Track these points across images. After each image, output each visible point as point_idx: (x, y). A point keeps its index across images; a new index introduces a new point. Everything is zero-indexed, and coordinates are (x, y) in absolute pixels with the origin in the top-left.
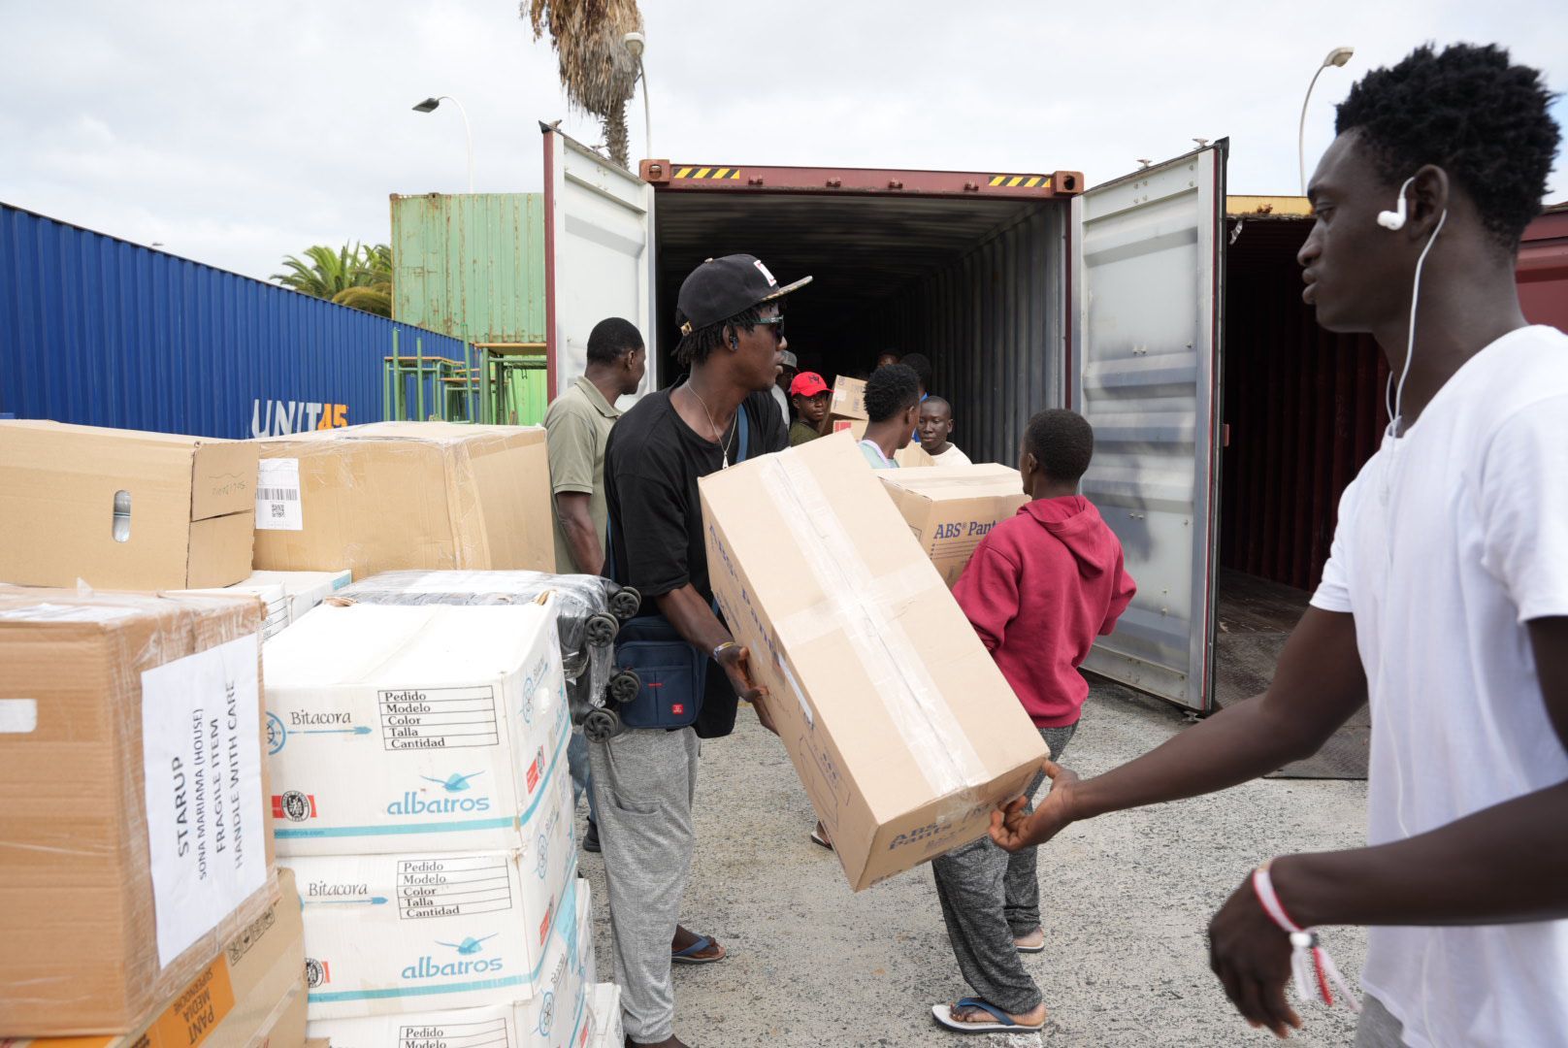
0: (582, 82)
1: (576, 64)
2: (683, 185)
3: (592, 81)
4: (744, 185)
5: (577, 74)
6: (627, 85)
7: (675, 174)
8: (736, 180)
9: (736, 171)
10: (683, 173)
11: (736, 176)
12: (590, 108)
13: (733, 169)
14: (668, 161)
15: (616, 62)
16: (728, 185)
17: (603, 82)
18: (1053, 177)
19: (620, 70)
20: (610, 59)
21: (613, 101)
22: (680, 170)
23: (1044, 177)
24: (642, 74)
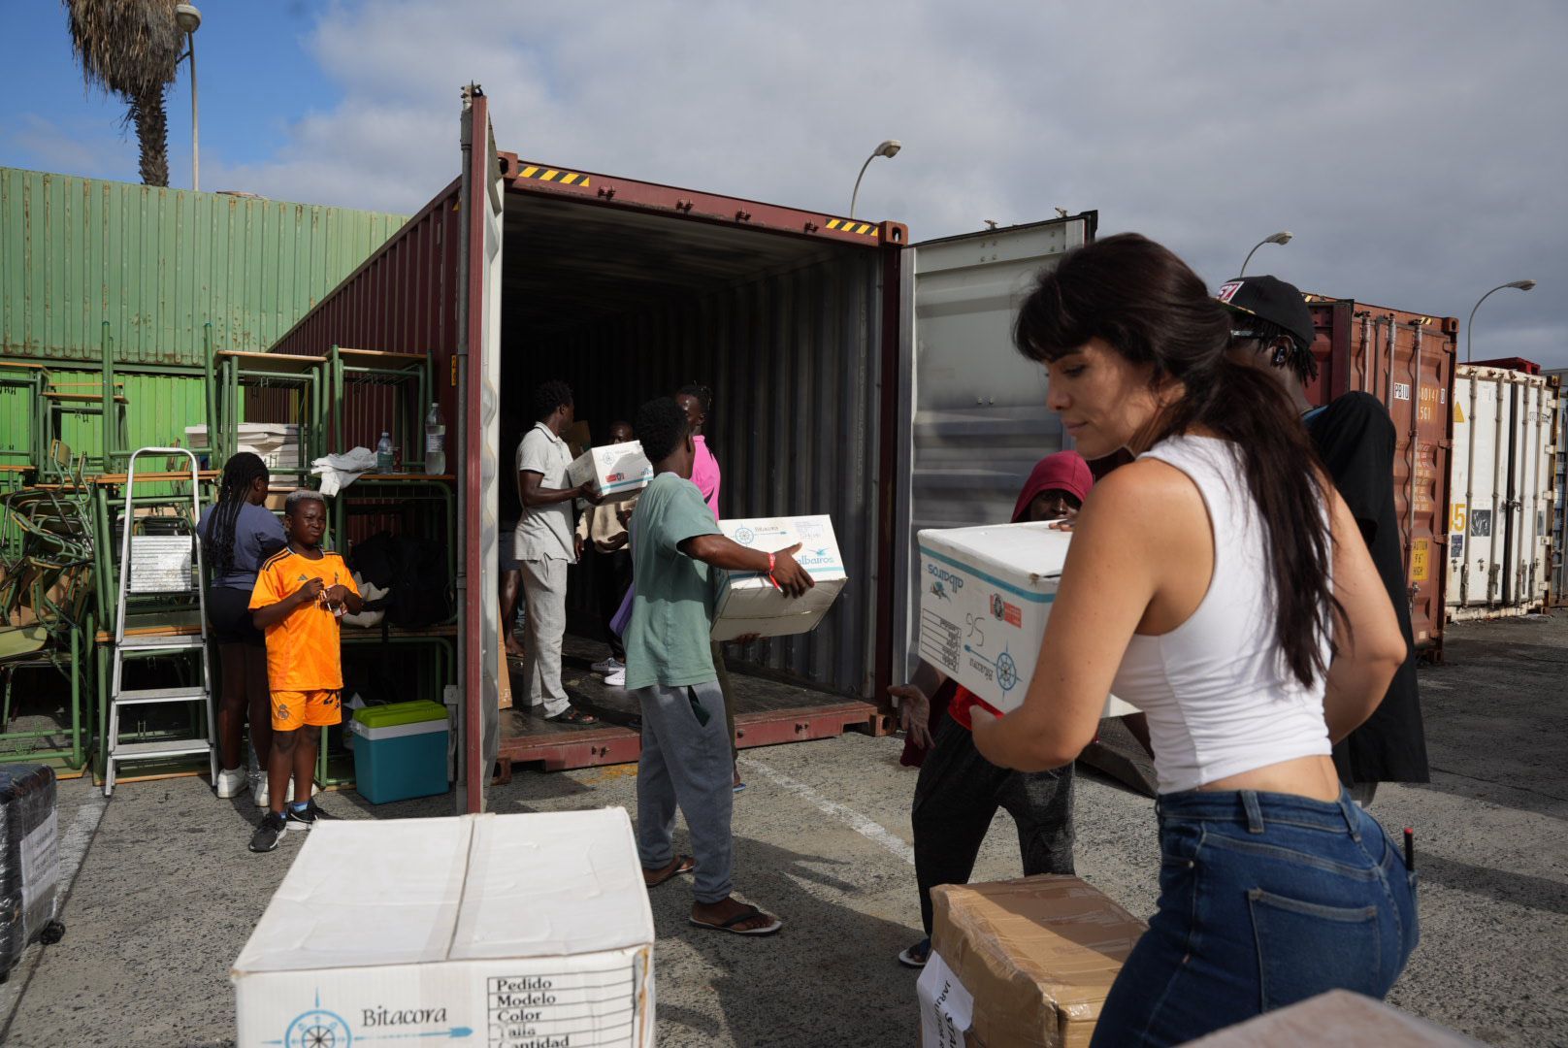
0: (106, 50)
1: (99, 25)
2: (528, 186)
3: (121, 52)
4: (593, 194)
5: (101, 39)
6: (168, 66)
7: (520, 172)
8: (584, 188)
9: (585, 178)
10: (529, 172)
11: (585, 183)
12: (115, 84)
13: (583, 175)
14: (516, 155)
15: (156, 36)
16: (575, 191)
17: (138, 55)
18: (882, 226)
19: (160, 45)
20: (146, 30)
21: (149, 81)
22: (525, 168)
23: (873, 225)
24: (190, 53)
